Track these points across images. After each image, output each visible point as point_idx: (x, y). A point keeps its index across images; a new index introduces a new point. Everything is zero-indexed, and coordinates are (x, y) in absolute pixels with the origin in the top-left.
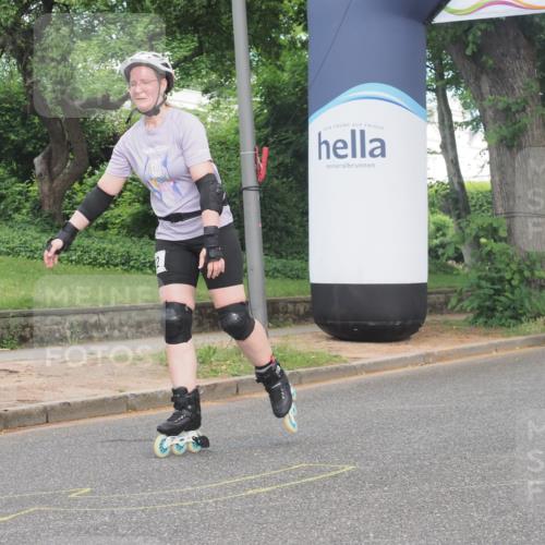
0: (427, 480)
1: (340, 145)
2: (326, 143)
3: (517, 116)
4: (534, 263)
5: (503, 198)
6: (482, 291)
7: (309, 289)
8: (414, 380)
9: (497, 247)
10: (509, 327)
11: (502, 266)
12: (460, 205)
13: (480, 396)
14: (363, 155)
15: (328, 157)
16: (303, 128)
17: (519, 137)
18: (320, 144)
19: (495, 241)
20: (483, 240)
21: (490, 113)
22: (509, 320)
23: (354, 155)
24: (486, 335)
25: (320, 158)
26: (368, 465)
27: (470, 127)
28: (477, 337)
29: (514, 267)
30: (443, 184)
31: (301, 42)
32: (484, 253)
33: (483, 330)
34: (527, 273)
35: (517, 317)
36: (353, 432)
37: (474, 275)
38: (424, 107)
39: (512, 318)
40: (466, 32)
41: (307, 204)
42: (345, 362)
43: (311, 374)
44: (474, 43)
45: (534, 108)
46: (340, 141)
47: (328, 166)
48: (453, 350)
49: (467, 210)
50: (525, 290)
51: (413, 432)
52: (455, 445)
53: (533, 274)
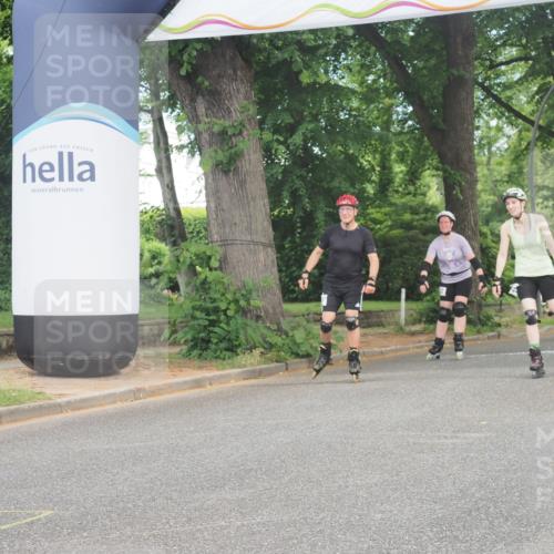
0: (130, 524)
1: (46, 167)
2: (32, 165)
3: (233, 139)
4: (250, 292)
5: (218, 225)
6: (196, 322)
7: (12, 322)
8: (123, 417)
9: (212, 276)
10: (224, 359)
11: (217, 296)
12: (176, 232)
13: (192, 432)
14: (71, 179)
15: (34, 180)
16: (7, 150)
17: (235, 161)
18: (25, 167)
19: (211, 269)
20: (198, 268)
21: (205, 136)
22: (224, 353)
23: (61, 179)
24: (200, 368)
25: (25, 181)
26: (67, 509)
27: (186, 150)
28: (190, 370)
29: (229, 296)
30: (158, 209)
31: (7, 57)
32: (198, 282)
33: (197, 363)
34: (242, 303)
35: (232, 349)
36: (54, 474)
37: (188, 305)
38: (137, 128)
39: (227, 350)
40: (181, 52)
41: (11, 230)
42: (50, 399)
43: (12, 413)
44: (189, 63)
45: (251, 132)
46: (46, 163)
47: (34, 191)
48: (165, 385)
49: (183, 237)
50: (240, 320)
51: (118, 473)
52: (162, 484)
53: (249, 304)
